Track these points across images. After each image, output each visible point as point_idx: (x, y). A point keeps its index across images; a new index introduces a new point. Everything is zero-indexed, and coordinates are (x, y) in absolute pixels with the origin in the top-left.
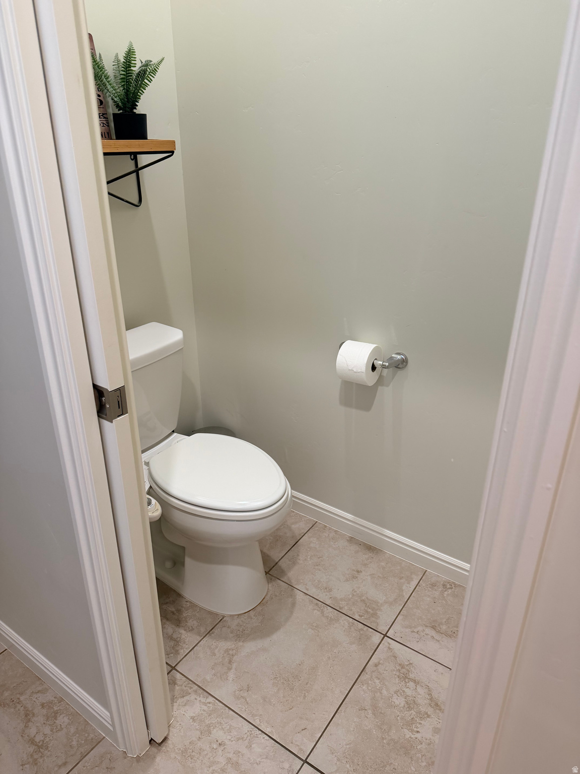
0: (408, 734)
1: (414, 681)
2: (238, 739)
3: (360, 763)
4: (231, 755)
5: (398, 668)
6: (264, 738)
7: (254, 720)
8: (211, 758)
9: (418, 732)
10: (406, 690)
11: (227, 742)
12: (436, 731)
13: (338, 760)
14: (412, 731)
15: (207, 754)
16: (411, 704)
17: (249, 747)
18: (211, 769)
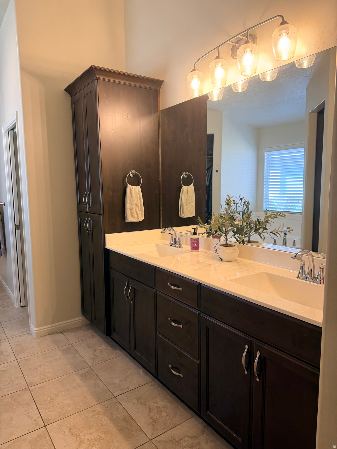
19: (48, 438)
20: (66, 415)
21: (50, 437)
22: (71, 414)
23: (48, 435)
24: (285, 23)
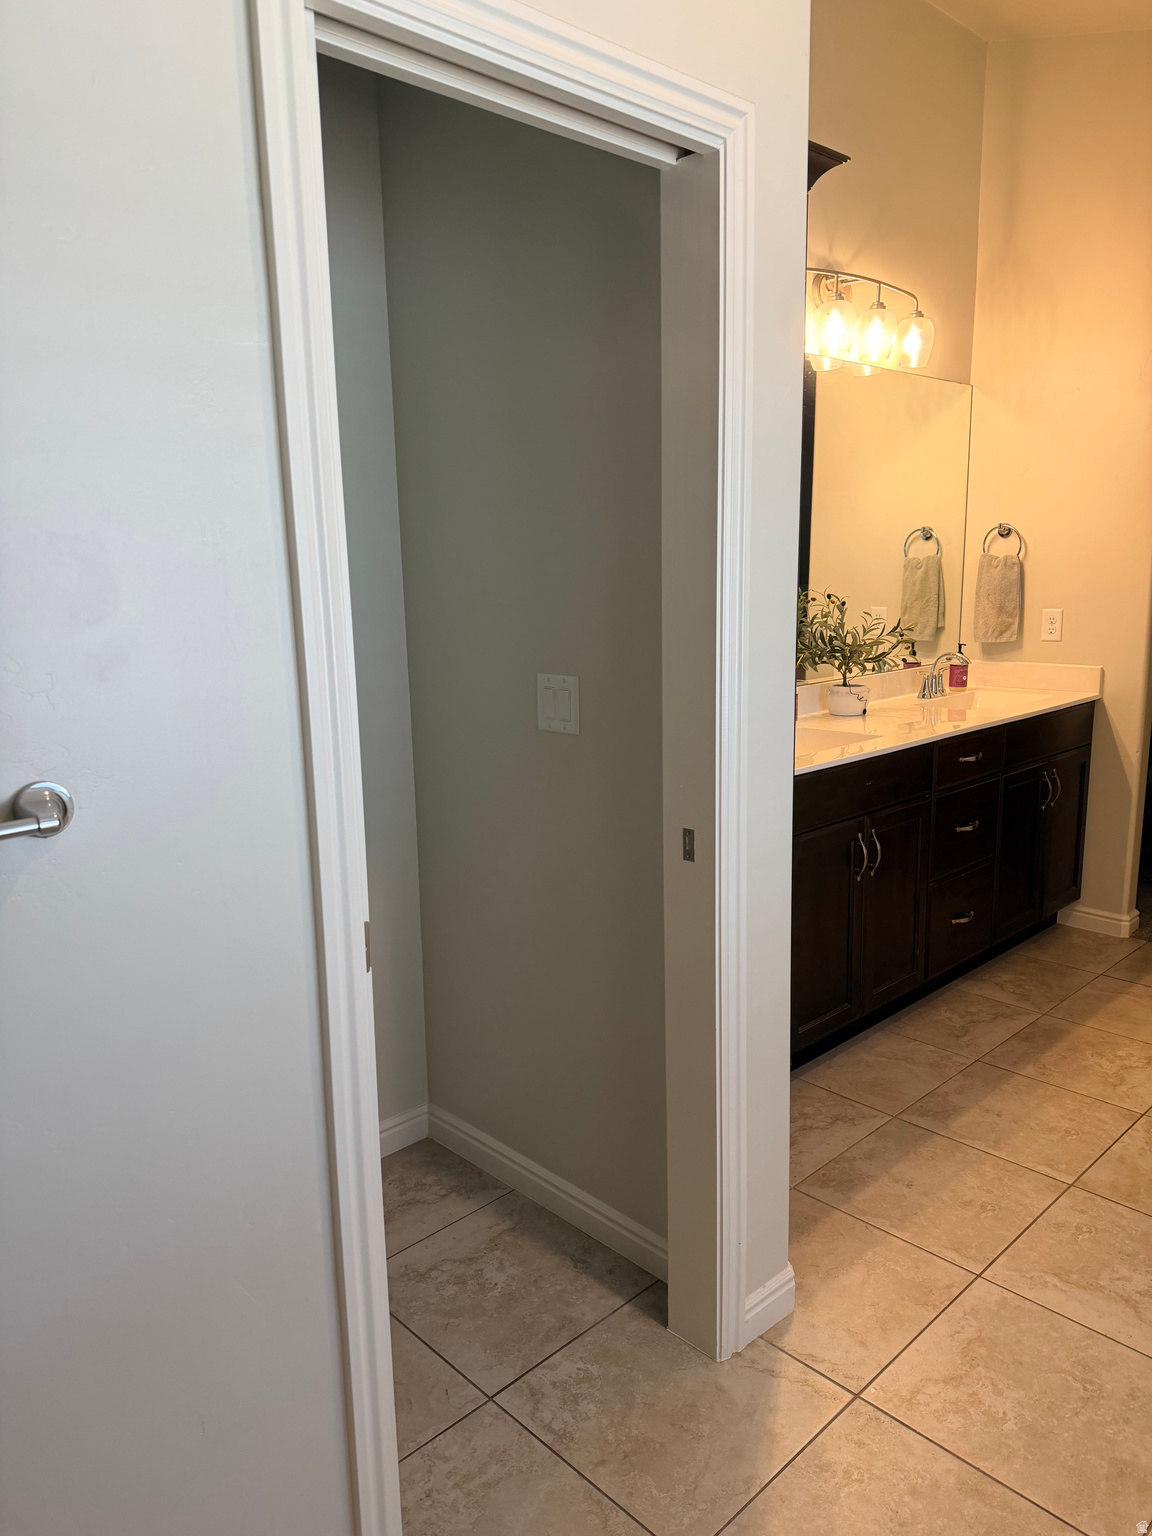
0: (496, 1293)
1: (431, 1270)
2: (430, 1472)
3: (513, 1344)
4: (451, 1483)
5: (405, 1279)
6: (440, 1440)
7: (408, 1448)
8: (445, 1508)
9: (496, 1284)
10: (440, 1280)
11: (429, 1486)
12: (501, 1268)
13: (501, 1364)
14: (493, 1289)
15: (437, 1515)
16: (461, 1281)
17: (446, 1459)
18: (462, 1510)
24: (920, 314)
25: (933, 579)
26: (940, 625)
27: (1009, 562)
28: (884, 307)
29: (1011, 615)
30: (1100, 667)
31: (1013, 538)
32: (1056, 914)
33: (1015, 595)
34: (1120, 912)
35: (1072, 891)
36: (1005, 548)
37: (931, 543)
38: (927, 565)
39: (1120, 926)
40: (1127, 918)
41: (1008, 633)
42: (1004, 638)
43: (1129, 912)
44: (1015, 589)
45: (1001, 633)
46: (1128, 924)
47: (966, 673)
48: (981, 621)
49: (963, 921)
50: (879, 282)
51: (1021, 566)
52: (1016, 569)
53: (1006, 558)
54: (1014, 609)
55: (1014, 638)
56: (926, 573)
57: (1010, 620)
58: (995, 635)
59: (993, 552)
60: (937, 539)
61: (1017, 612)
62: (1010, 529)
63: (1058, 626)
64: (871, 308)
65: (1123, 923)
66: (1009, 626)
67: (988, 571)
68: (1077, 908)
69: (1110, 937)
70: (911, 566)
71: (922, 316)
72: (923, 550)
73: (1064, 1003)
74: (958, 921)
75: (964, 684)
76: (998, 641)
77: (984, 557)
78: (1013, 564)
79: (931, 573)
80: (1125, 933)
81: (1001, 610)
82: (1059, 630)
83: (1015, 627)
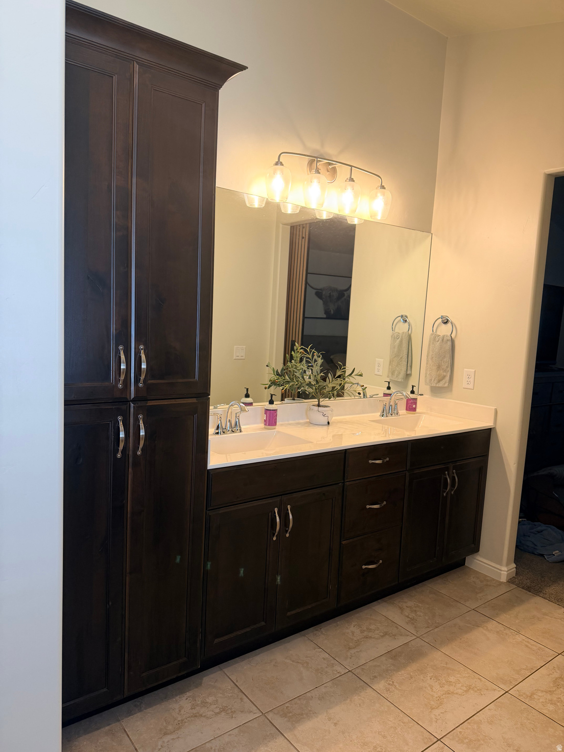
19: (459, 729)
20: (406, 719)
21: (456, 728)
22: (402, 715)
23: (454, 731)
24: (383, 187)
25: (405, 345)
26: (408, 373)
27: (445, 339)
28: (354, 181)
29: (445, 371)
30: (494, 408)
31: (449, 325)
32: (465, 558)
33: (448, 359)
34: (501, 564)
35: (474, 546)
36: (445, 330)
37: (406, 325)
38: (402, 337)
39: (501, 573)
40: (505, 568)
41: (443, 382)
42: (440, 385)
43: (507, 565)
44: (448, 356)
45: (439, 381)
46: (506, 573)
47: (416, 404)
48: (428, 373)
49: (370, 567)
50: (351, 166)
51: (453, 341)
52: (449, 343)
53: (444, 337)
54: (447, 367)
55: (446, 385)
56: (401, 342)
57: (445, 374)
58: (435, 382)
59: (438, 333)
60: (409, 323)
61: (449, 369)
62: (448, 320)
63: (472, 380)
64: (346, 181)
65: (502, 572)
66: (444, 377)
67: (433, 343)
68: (477, 558)
69: (494, 580)
70: (394, 337)
71: (385, 188)
72: (402, 328)
73: (436, 630)
74: (366, 567)
75: (414, 410)
76: (437, 386)
77: (432, 334)
78: (448, 340)
79: (404, 342)
80: (504, 579)
81: (439, 367)
82: (472, 383)
83: (448, 378)
